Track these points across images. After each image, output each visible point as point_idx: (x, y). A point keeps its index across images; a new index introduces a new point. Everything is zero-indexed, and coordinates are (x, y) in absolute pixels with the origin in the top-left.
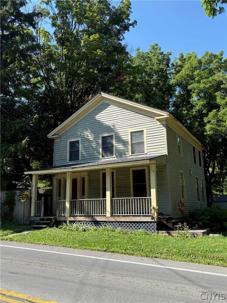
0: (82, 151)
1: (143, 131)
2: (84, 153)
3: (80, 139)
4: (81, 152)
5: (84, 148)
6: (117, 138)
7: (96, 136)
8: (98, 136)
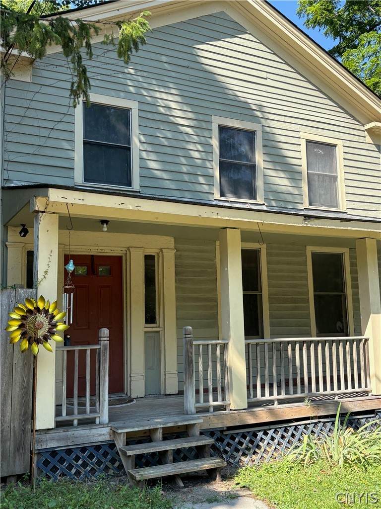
0: (144, 155)
1: (335, 146)
2: (153, 165)
3: (133, 106)
4: (141, 159)
5: (154, 145)
6: (267, 143)
7: (201, 117)
8: (206, 118)
